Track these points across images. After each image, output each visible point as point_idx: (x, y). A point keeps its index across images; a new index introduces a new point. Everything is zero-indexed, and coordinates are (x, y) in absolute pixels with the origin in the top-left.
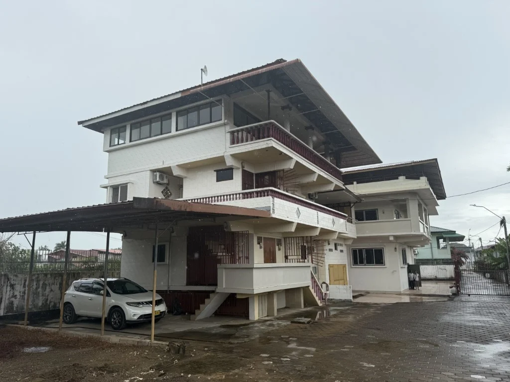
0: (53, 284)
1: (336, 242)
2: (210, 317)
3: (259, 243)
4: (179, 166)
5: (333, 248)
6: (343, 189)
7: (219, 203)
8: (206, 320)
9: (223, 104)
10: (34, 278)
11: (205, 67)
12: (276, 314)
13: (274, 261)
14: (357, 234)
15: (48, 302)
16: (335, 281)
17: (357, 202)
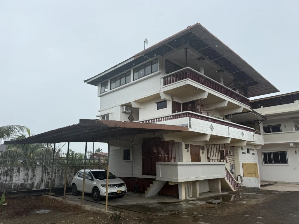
0: (71, 172)
1: (248, 148)
2: (156, 195)
3: (186, 148)
4: (135, 101)
5: (246, 151)
6: (251, 111)
7: (157, 123)
8: (153, 198)
9: (158, 62)
10: (60, 168)
11: (146, 39)
12: (198, 196)
13: (199, 160)
14: (265, 141)
15: (68, 183)
16: (247, 174)
17: (263, 120)
